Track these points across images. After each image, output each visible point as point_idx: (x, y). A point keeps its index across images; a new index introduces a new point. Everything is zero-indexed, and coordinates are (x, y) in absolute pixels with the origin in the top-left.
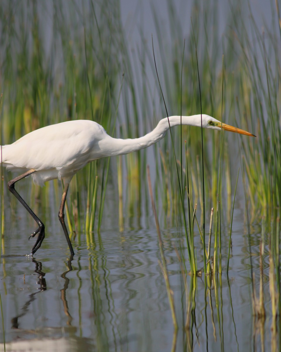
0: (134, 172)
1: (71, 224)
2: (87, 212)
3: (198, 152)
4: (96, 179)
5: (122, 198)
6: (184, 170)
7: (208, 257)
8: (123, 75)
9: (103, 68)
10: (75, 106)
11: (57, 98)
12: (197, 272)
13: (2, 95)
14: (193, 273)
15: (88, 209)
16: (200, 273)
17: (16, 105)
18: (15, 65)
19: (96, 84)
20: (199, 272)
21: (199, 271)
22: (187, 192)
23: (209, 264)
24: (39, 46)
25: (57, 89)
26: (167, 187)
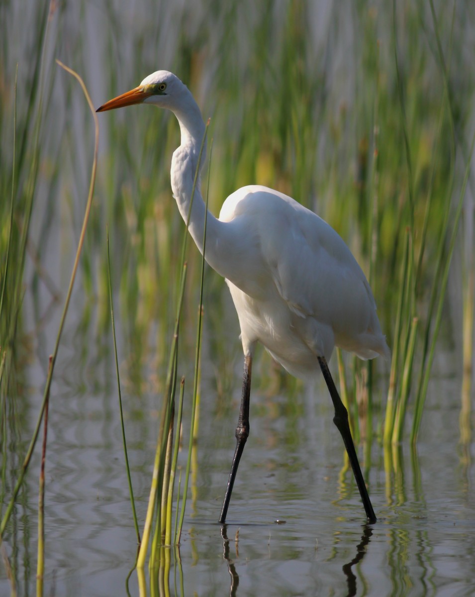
2: (390, 398)
4: (414, 325)
13: (208, 123)
15: (391, 391)
19: (424, 110)
25: (334, 117)
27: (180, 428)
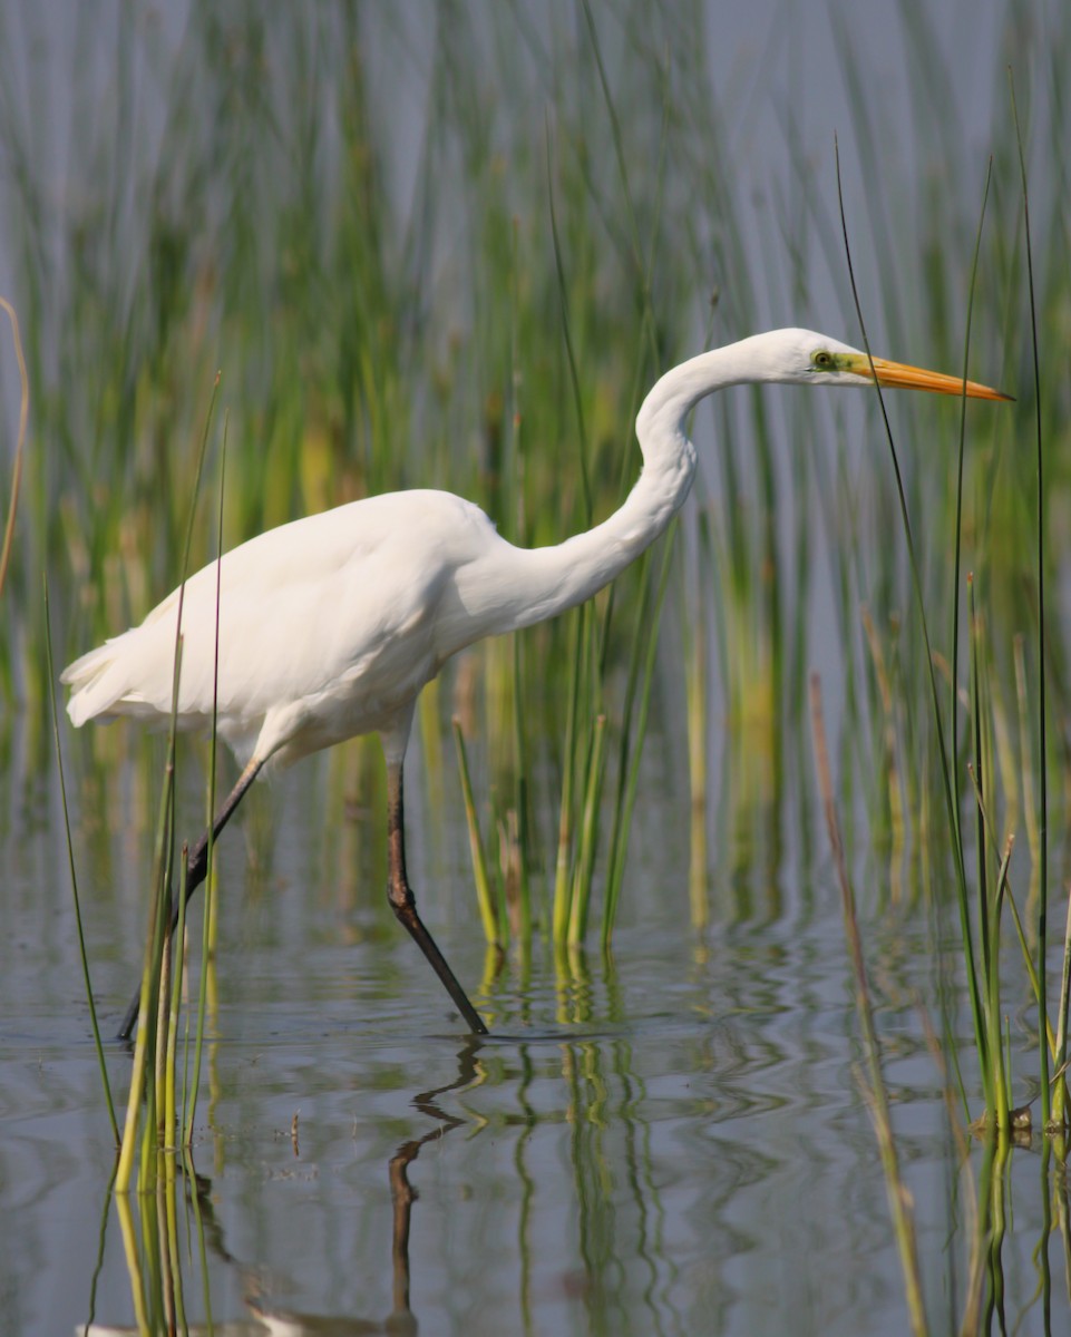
0: (755, 699)
1: (495, 912)
2: (561, 863)
3: (1019, 623)
4: (599, 728)
5: (703, 805)
6: (964, 696)
7: (1057, 1055)
8: (715, 301)
9: (633, 272)
10: (513, 427)
11: (441, 395)
12: (1011, 1115)
13: (218, 380)
14: (996, 1118)
15: (562, 851)
16: (1024, 1118)
17: (272, 413)
18: (270, 257)
20: (1021, 1118)
21: (1018, 1112)
22: (975, 786)
23: (1060, 1081)
24: (370, 177)
25: (441, 356)
26: (889, 765)
27: (183, 935)
